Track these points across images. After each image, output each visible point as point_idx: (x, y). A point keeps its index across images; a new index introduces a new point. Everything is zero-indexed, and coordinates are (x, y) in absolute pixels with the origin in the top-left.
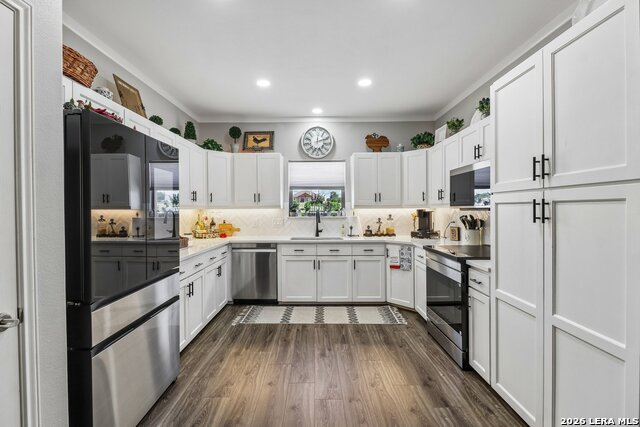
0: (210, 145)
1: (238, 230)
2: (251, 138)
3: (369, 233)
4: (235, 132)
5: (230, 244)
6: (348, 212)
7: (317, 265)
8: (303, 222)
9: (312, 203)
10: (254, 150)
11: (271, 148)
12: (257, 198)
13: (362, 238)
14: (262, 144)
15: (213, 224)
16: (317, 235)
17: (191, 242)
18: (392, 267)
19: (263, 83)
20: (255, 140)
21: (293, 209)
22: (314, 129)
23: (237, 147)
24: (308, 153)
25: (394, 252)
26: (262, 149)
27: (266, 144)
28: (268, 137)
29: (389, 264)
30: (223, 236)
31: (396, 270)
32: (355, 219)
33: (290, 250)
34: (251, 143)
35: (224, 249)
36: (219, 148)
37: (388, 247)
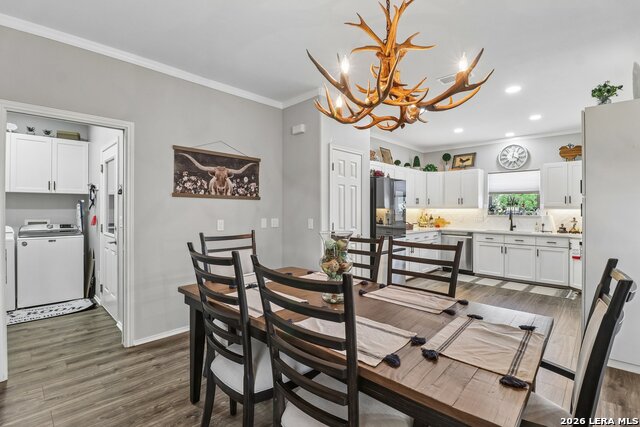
0: (430, 168)
1: (449, 223)
2: (458, 159)
3: (563, 230)
4: (446, 157)
5: (440, 231)
6: (541, 212)
7: (504, 250)
8: (499, 219)
9: (508, 204)
10: (460, 168)
11: (473, 165)
12: (461, 201)
13: (555, 233)
14: (465, 164)
15: (431, 218)
16: (512, 229)
17: (416, 228)
18: (574, 257)
19: (458, 130)
20: (461, 161)
21: (492, 209)
22: (510, 146)
23: (447, 167)
24: (505, 166)
25: (575, 245)
26: (465, 167)
27: (469, 163)
28: (471, 157)
29: (572, 255)
30: (438, 226)
31: (576, 260)
32: (547, 218)
33: (483, 238)
34: (458, 163)
35: (435, 233)
36: (435, 169)
37: (572, 241)
